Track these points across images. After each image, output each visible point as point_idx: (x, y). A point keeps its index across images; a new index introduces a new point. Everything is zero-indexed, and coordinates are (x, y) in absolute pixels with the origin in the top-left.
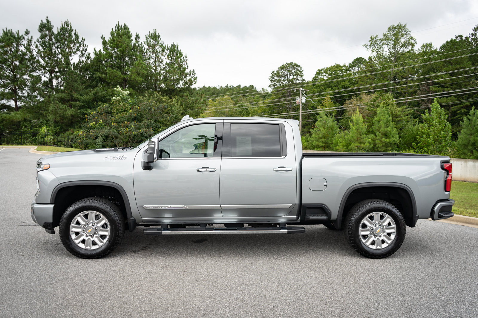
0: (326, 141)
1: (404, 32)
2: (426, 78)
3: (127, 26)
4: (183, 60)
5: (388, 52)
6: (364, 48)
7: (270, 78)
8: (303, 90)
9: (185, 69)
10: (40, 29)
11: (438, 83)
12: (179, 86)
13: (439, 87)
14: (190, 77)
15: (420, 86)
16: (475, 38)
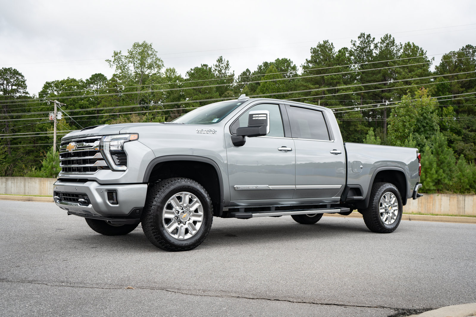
1: (150, 52)
5: (134, 71)
6: (107, 63)
8: (59, 103)
15: (171, 113)
16: (219, 69)
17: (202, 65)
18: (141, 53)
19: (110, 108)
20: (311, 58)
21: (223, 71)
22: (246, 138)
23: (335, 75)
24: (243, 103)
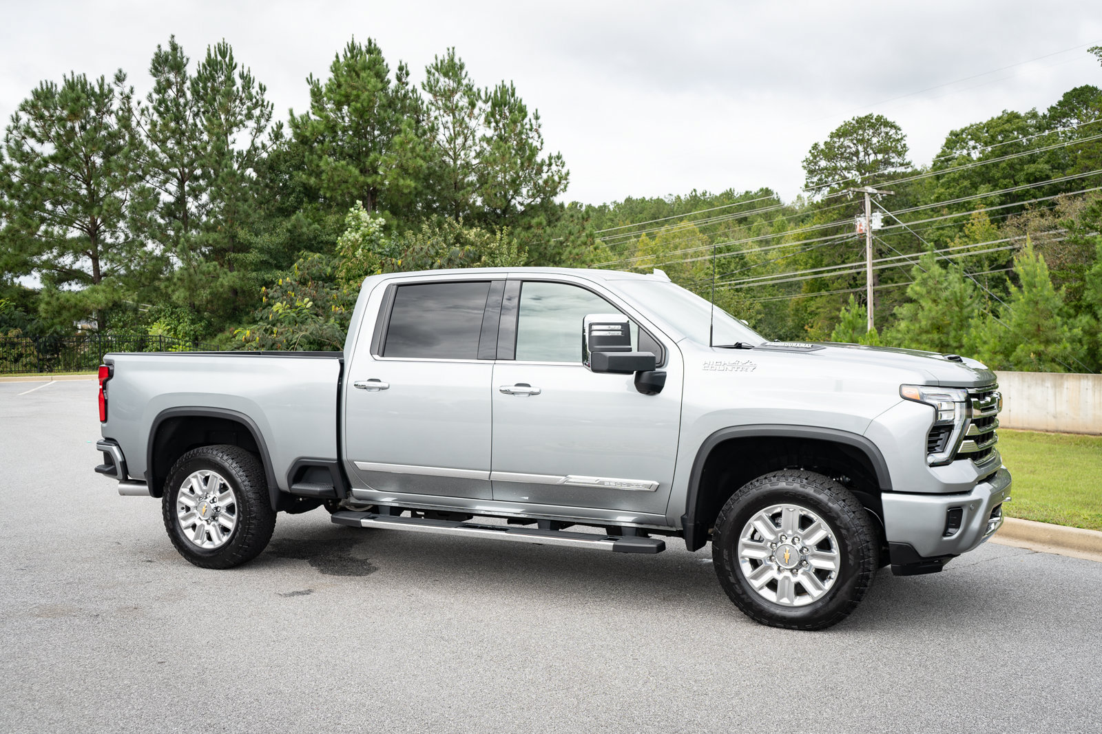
0: (944, 338)
3: (375, 45)
4: (528, 126)
6: (1093, 57)
7: (805, 164)
8: (876, 191)
9: (534, 151)
10: (156, 69)
12: (519, 199)
14: (550, 174)
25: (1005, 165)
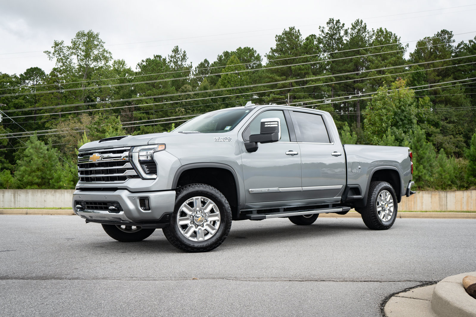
0: (43, 175)
1: (96, 43)
2: (127, 102)
5: (77, 64)
6: (46, 55)
11: (143, 108)
13: (143, 113)
15: (121, 111)
16: (175, 60)
17: (155, 55)
18: (86, 44)
19: (52, 107)
20: (276, 47)
21: (179, 63)
22: (259, 144)
23: (303, 65)
24: (251, 110)
25: (4, 98)
